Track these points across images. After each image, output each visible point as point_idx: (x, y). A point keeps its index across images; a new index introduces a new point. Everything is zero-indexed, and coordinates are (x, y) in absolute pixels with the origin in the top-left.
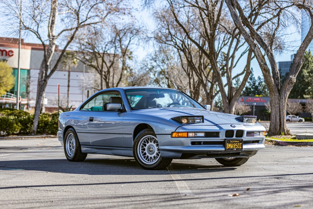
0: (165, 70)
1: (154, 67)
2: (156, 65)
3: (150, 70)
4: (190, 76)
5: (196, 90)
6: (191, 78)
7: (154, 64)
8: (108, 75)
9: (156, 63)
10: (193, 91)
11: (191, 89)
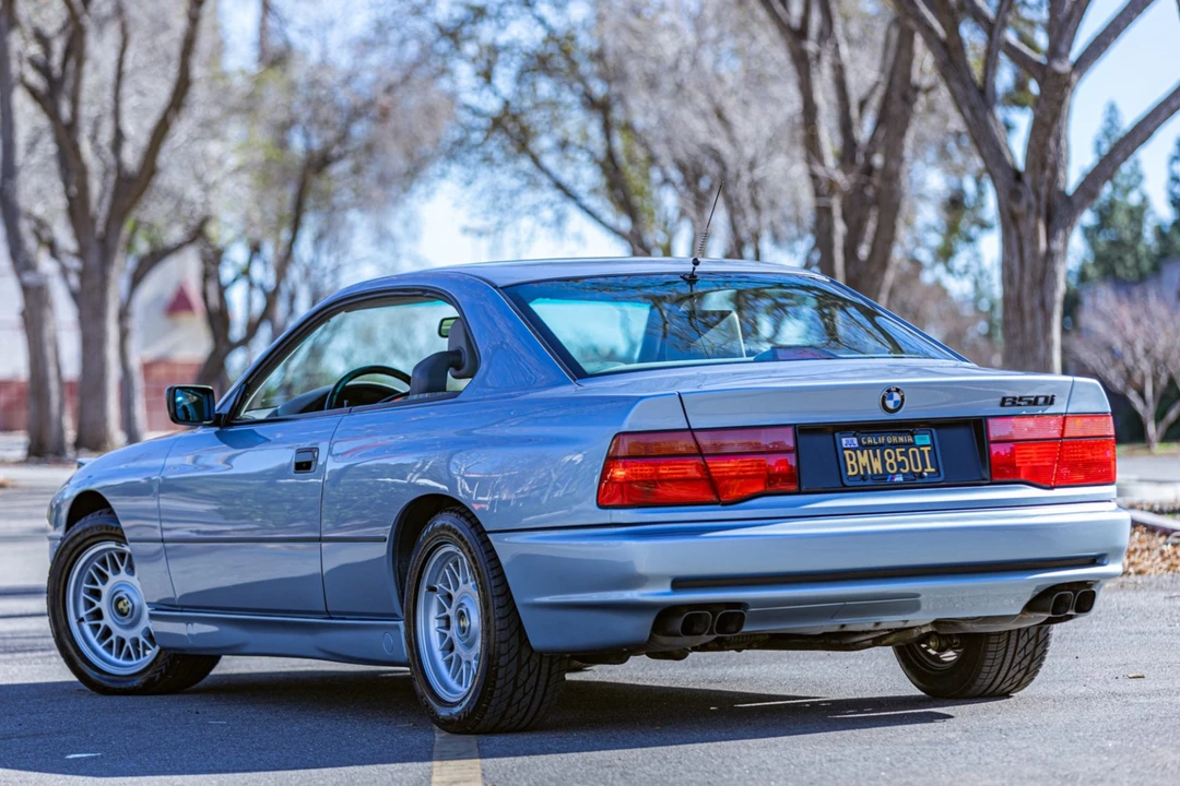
0: (571, 38)
1: (478, 13)
3: (453, 35)
4: (811, 46)
5: (869, 170)
6: (818, 57)
8: (72, 64)
10: (839, 176)
11: (821, 159)
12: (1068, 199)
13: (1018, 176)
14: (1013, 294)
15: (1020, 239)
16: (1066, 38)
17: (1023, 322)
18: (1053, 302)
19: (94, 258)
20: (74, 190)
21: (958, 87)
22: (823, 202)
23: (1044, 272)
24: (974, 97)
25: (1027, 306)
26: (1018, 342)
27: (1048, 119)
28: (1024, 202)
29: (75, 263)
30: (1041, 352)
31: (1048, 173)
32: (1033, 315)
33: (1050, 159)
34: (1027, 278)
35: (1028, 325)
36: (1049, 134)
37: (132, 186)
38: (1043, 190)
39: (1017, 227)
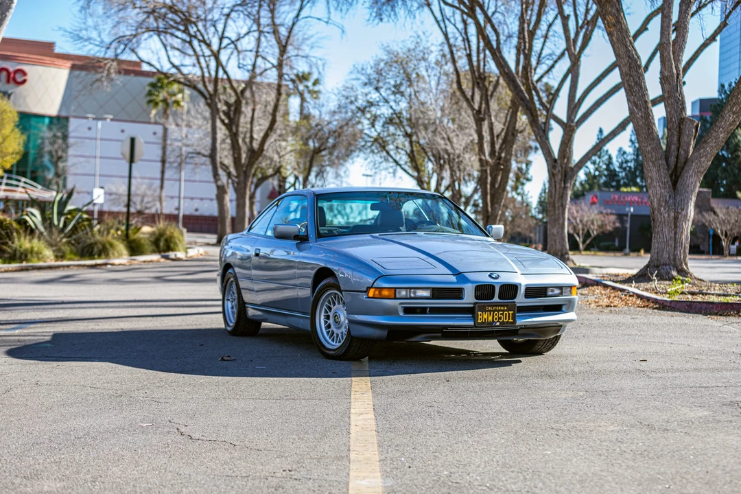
0: (401, 113)
1: (371, 104)
2: (378, 99)
3: (362, 110)
5: (500, 158)
6: (484, 121)
7: (374, 96)
8: (237, 115)
9: (378, 94)
10: (490, 160)
11: (484, 154)
12: (572, 169)
13: (555, 161)
14: (552, 201)
15: (555, 182)
16: (574, 113)
17: (555, 210)
18: (566, 204)
19: (242, 178)
20: (236, 156)
21: (536, 129)
22: (484, 168)
23: (563, 194)
24: (542, 134)
25: (557, 205)
26: (553, 217)
27: (567, 141)
28: (557, 169)
29: (236, 180)
30: (561, 221)
31: (566, 160)
32: (559, 209)
33: (567, 155)
34: (557, 195)
35: (557, 212)
36: (567, 147)
37: (255, 154)
38: (564, 166)
39: (554, 178)
